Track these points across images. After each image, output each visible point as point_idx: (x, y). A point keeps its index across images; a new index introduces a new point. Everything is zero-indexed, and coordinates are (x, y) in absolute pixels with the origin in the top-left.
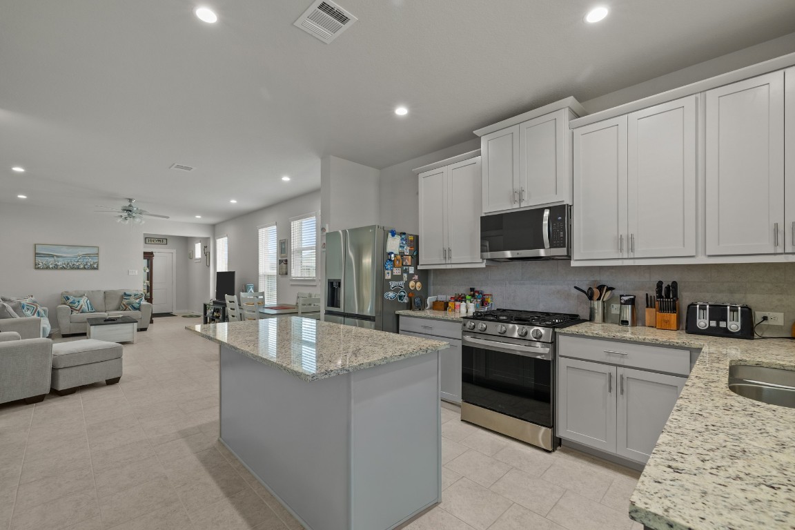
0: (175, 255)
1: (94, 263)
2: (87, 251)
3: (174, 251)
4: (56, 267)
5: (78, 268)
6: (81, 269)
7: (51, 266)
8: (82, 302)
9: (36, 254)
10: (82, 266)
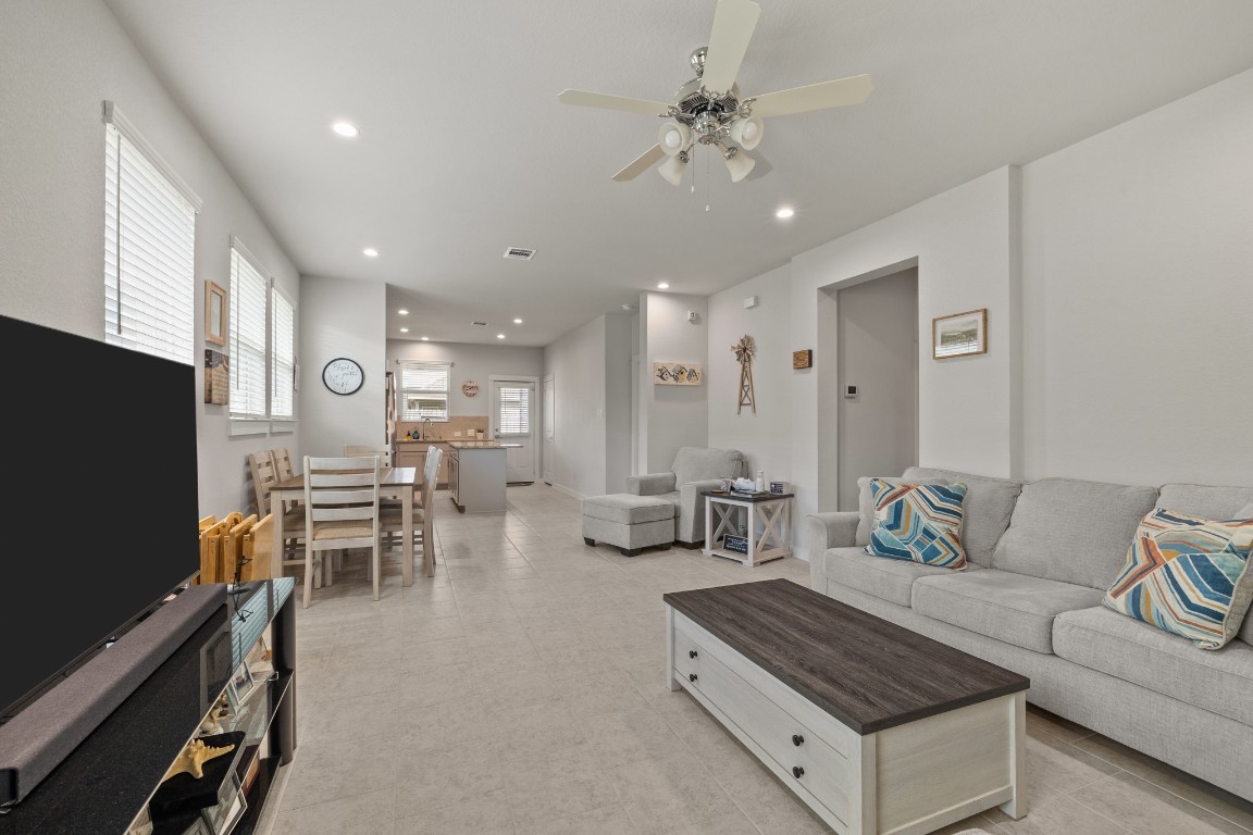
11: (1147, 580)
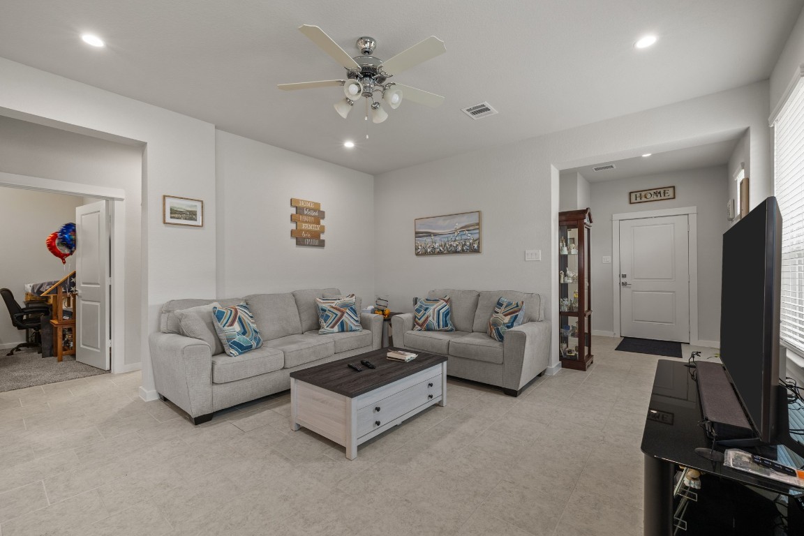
0: (693, 218)
1: (474, 241)
2: (465, 221)
3: (692, 210)
4: (433, 253)
5: (456, 252)
6: (459, 252)
7: (429, 250)
8: (430, 312)
9: (416, 233)
10: (459, 248)
11: (344, 318)
